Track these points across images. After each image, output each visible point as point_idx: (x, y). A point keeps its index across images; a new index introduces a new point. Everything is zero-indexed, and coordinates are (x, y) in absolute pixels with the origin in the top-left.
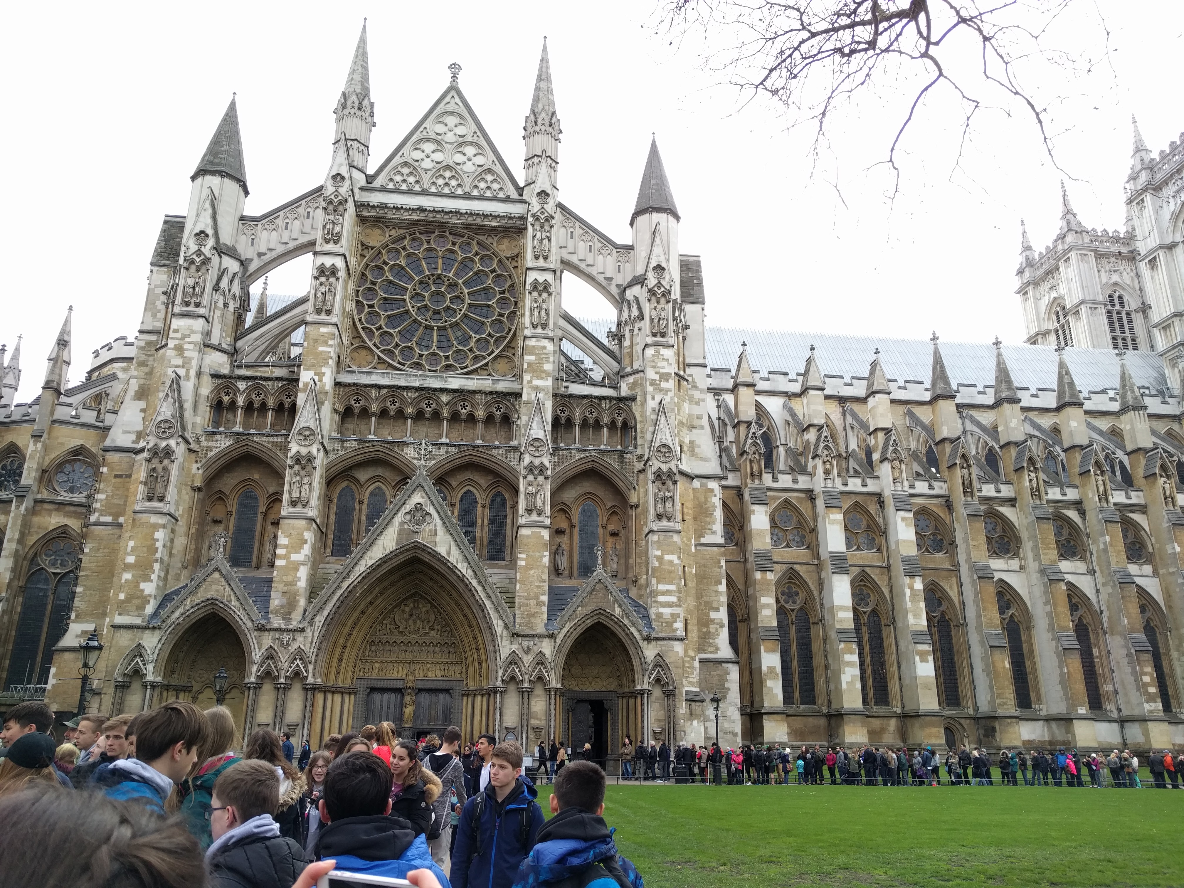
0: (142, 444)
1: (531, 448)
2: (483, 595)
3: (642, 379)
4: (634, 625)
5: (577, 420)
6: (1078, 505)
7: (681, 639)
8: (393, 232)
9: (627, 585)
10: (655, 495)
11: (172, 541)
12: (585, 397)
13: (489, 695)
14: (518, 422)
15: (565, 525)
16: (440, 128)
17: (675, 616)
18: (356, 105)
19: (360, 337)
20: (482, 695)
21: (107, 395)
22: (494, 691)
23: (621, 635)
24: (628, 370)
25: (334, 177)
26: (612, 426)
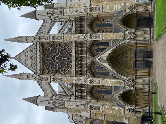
0: (89, 111)
1: (86, 38)
2: (116, 46)
3: (70, 16)
4: (122, 14)
5: (80, 29)
7: (125, 4)
8: (45, 68)
9: (114, 16)
10: (95, 11)
11: (107, 105)
12: (75, 27)
13: (137, 43)
14: (81, 41)
15: (102, 30)
16: (23, 60)
17: (120, 6)
18: (20, 76)
19: (66, 73)
20: (137, 45)
21: (79, 120)
22: (136, 42)
23: (124, 16)
24: (69, 19)
25: (35, 79)
26: (81, 22)
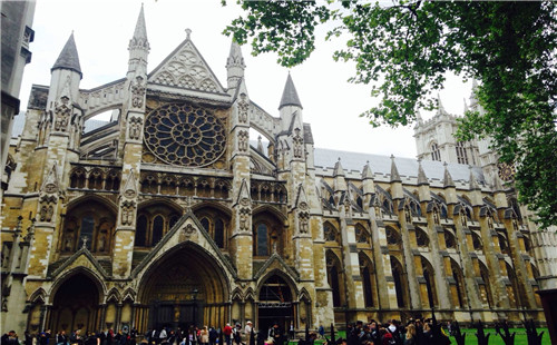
2: (222, 263)
4: (291, 275)
6: (453, 227)
8: (163, 103)
16: (182, 58)
17: (310, 272)
19: (147, 149)
23: (286, 280)
25: (137, 78)
